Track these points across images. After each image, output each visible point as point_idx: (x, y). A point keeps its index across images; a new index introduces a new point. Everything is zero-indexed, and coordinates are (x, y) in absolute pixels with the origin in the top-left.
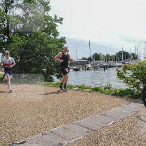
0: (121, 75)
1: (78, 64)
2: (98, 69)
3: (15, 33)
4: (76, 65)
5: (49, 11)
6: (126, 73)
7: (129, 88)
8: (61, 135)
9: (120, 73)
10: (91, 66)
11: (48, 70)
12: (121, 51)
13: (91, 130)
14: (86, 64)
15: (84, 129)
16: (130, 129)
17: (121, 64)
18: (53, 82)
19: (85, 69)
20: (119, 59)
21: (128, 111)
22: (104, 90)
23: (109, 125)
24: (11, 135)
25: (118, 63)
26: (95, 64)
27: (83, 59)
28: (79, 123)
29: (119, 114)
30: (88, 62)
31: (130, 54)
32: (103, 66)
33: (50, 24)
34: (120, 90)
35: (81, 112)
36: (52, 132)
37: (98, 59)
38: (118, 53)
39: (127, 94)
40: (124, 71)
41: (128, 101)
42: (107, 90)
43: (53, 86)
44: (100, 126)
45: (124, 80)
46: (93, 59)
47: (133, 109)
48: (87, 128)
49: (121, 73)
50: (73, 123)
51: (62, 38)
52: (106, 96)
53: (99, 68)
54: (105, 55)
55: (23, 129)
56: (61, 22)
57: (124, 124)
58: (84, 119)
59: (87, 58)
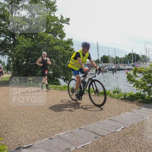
0: (131, 78)
2: (106, 72)
3: (21, 34)
5: (55, 11)
6: (136, 77)
7: (139, 92)
8: (68, 139)
9: (130, 77)
11: (55, 73)
12: (131, 53)
13: (99, 136)
15: (92, 134)
16: (141, 136)
17: (131, 67)
18: (59, 85)
20: (128, 62)
21: (139, 116)
22: (112, 94)
23: (118, 130)
24: (17, 139)
25: (128, 66)
26: (104, 67)
28: (86, 128)
29: (129, 120)
31: (140, 56)
32: (111, 69)
33: (57, 25)
34: (130, 93)
35: (88, 116)
36: (59, 137)
37: (106, 62)
38: (127, 55)
39: (137, 99)
40: (134, 74)
41: (139, 106)
42: (116, 94)
43: (60, 89)
44: (109, 131)
45: (134, 83)
46: (101, 61)
47: (144, 115)
48: (95, 133)
49: (132, 77)
50: (80, 128)
51: (69, 39)
52: (115, 100)
53: (107, 71)
54: (114, 57)
55: (30, 133)
56: (68, 22)
57: (134, 130)
58: (91, 124)
59: (95, 60)
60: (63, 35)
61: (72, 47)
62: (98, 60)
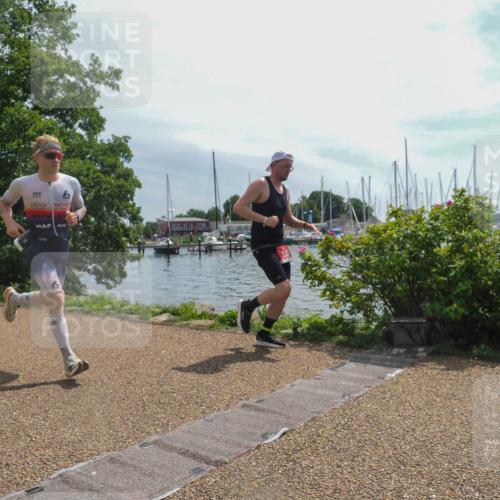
0: (315, 271)
1: (172, 232)
2: (242, 249)
4: (166, 235)
6: (330, 265)
7: (339, 315)
9: (312, 266)
10: (219, 239)
12: (319, 189)
13: (207, 463)
14: (202, 232)
15: (186, 460)
16: (339, 451)
19: (197, 248)
20: (311, 218)
21: (334, 389)
23: (271, 440)
26: (234, 233)
27: (193, 213)
28: (166, 441)
29: (304, 403)
30: (207, 224)
31: (345, 201)
34: (310, 319)
35: (175, 399)
36: (64, 479)
38: (308, 196)
39: (332, 334)
41: (335, 358)
44: (239, 445)
45: (324, 286)
46: (226, 215)
47: (351, 384)
48: (194, 456)
50: (145, 441)
53: (244, 246)
57: (319, 436)
58: (184, 427)
59: (206, 212)
60: (95, 123)
61: (126, 165)
62: (216, 210)
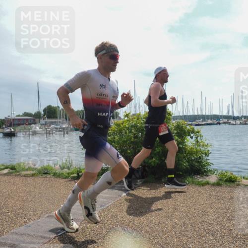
1: (14, 125)
2: (52, 133)
4: (10, 126)
10: (40, 128)
14: (31, 124)
22: (59, 170)
27: (26, 114)
28: (2, 241)
30: (34, 120)
32: (61, 128)
35: (9, 216)
37: (52, 116)
42: (66, 170)
44: (45, 238)
52: (62, 181)
53: (54, 132)
62: (39, 113)
